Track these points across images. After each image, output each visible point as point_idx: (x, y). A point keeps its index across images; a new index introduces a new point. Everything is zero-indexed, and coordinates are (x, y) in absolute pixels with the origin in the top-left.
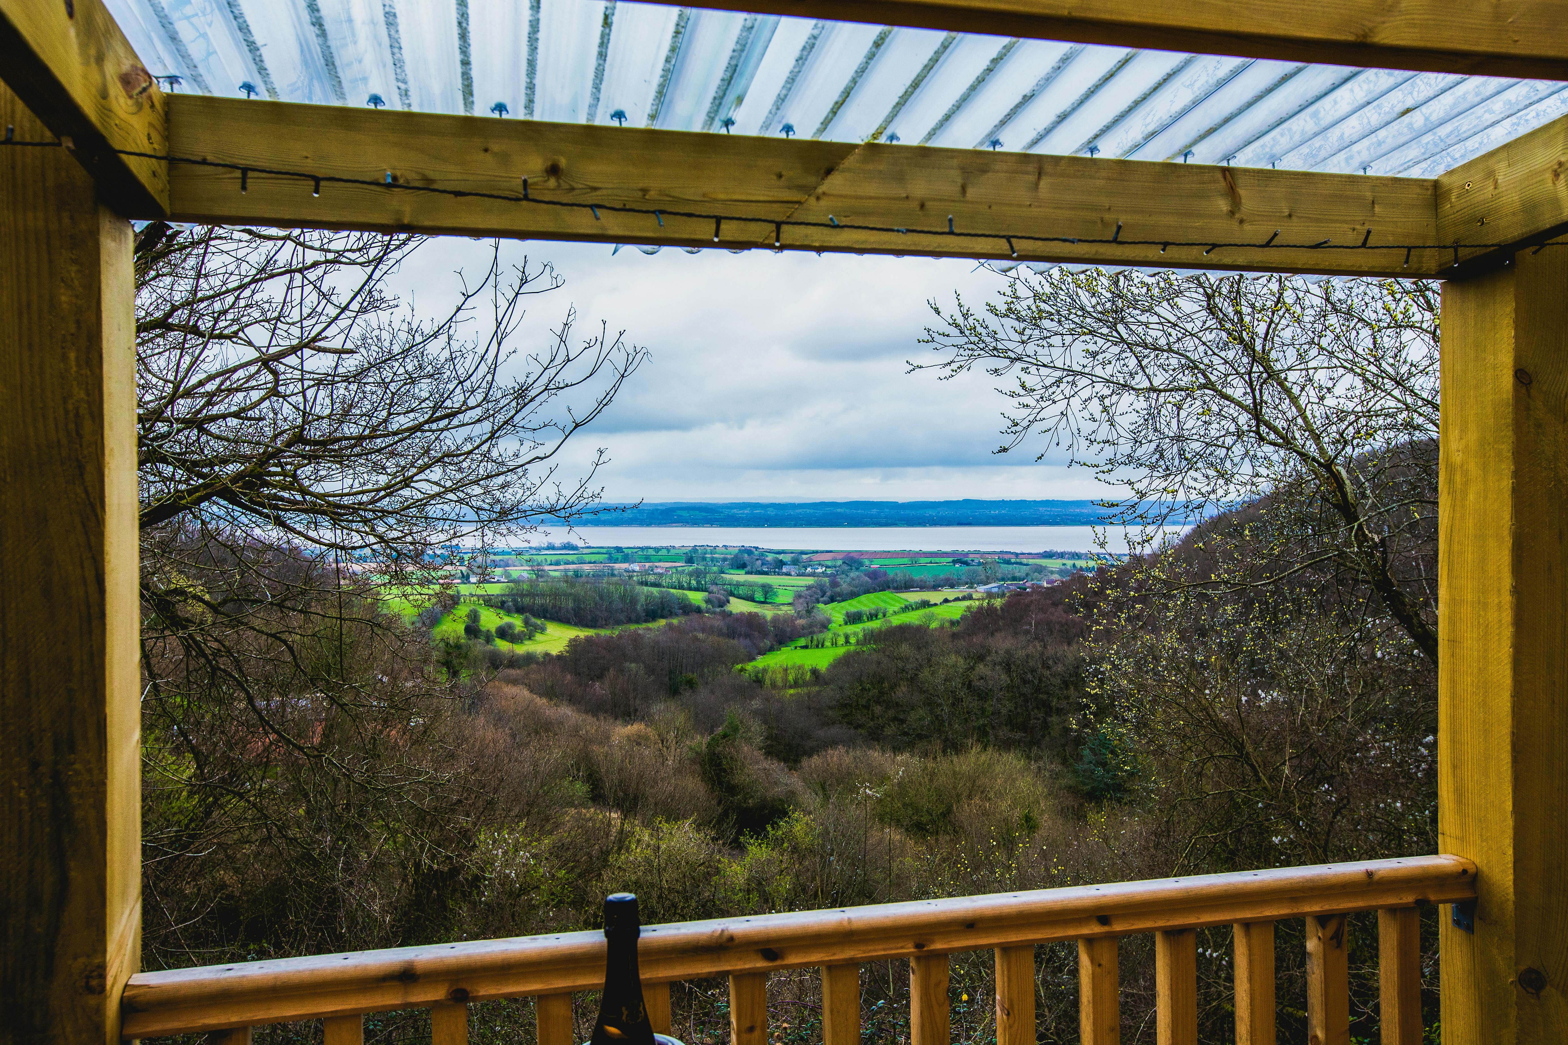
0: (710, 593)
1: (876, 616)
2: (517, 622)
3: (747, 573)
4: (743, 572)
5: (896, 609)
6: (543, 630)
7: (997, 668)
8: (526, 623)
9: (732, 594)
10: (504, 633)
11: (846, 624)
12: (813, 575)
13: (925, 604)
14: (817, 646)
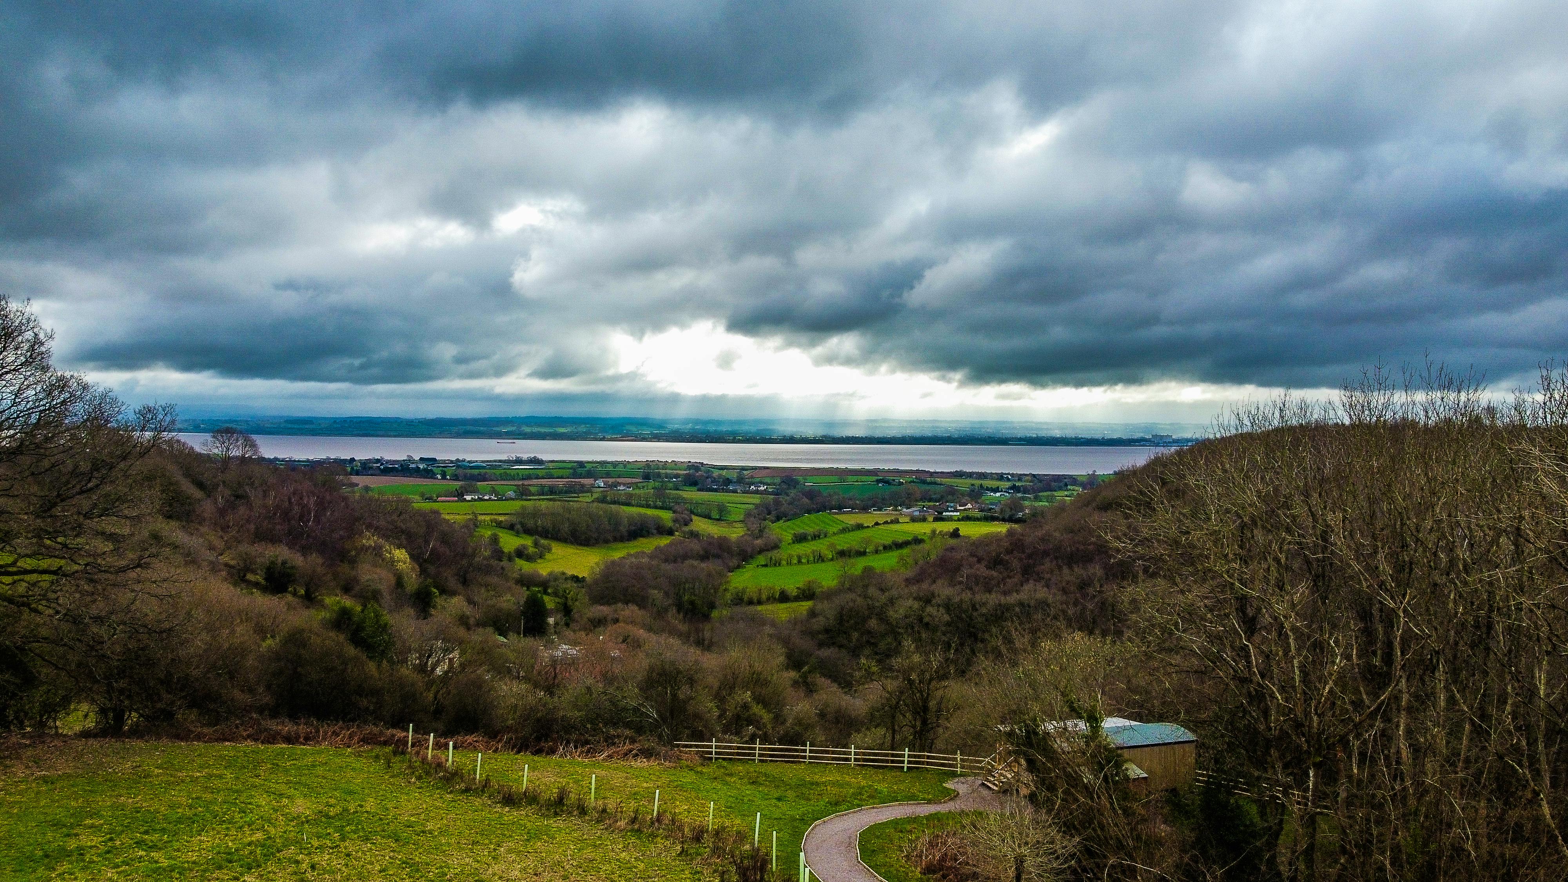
0: (674, 512)
1: (819, 537)
2: (527, 541)
3: (699, 490)
4: (695, 488)
5: (835, 530)
6: (549, 550)
7: (941, 609)
8: (536, 544)
9: (692, 512)
10: (520, 553)
11: (794, 543)
12: (757, 492)
13: (860, 527)
14: (775, 565)
